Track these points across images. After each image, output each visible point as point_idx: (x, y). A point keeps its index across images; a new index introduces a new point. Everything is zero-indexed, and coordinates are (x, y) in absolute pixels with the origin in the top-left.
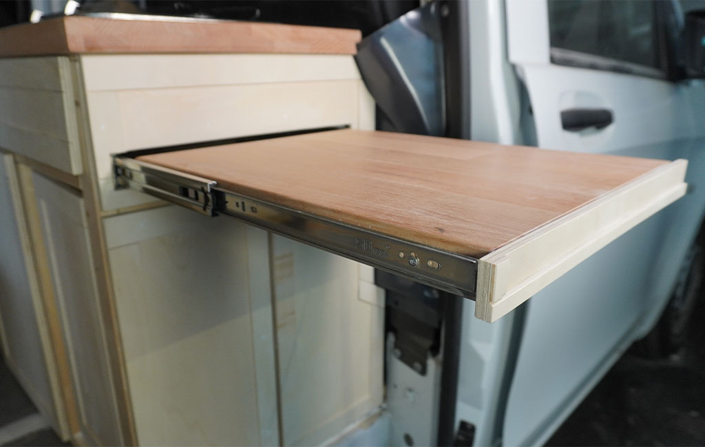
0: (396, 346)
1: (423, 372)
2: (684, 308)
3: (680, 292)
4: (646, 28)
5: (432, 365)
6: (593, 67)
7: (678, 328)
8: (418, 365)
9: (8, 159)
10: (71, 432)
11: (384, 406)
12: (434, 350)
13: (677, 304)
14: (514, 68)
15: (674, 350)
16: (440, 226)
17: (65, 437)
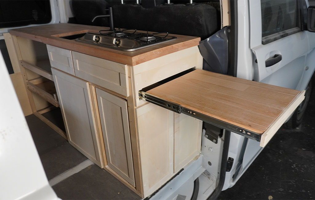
0: (206, 134)
1: (216, 143)
2: (302, 110)
3: (301, 106)
4: (294, 11)
5: (219, 140)
6: (275, 39)
7: (299, 118)
8: (215, 141)
9: (87, 84)
10: (104, 165)
11: (201, 152)
12: (221, 136)
13: (299, 109)
14: (251, 50)
15: (298, 126)
16: (249, 124)
17: (102, 167)
